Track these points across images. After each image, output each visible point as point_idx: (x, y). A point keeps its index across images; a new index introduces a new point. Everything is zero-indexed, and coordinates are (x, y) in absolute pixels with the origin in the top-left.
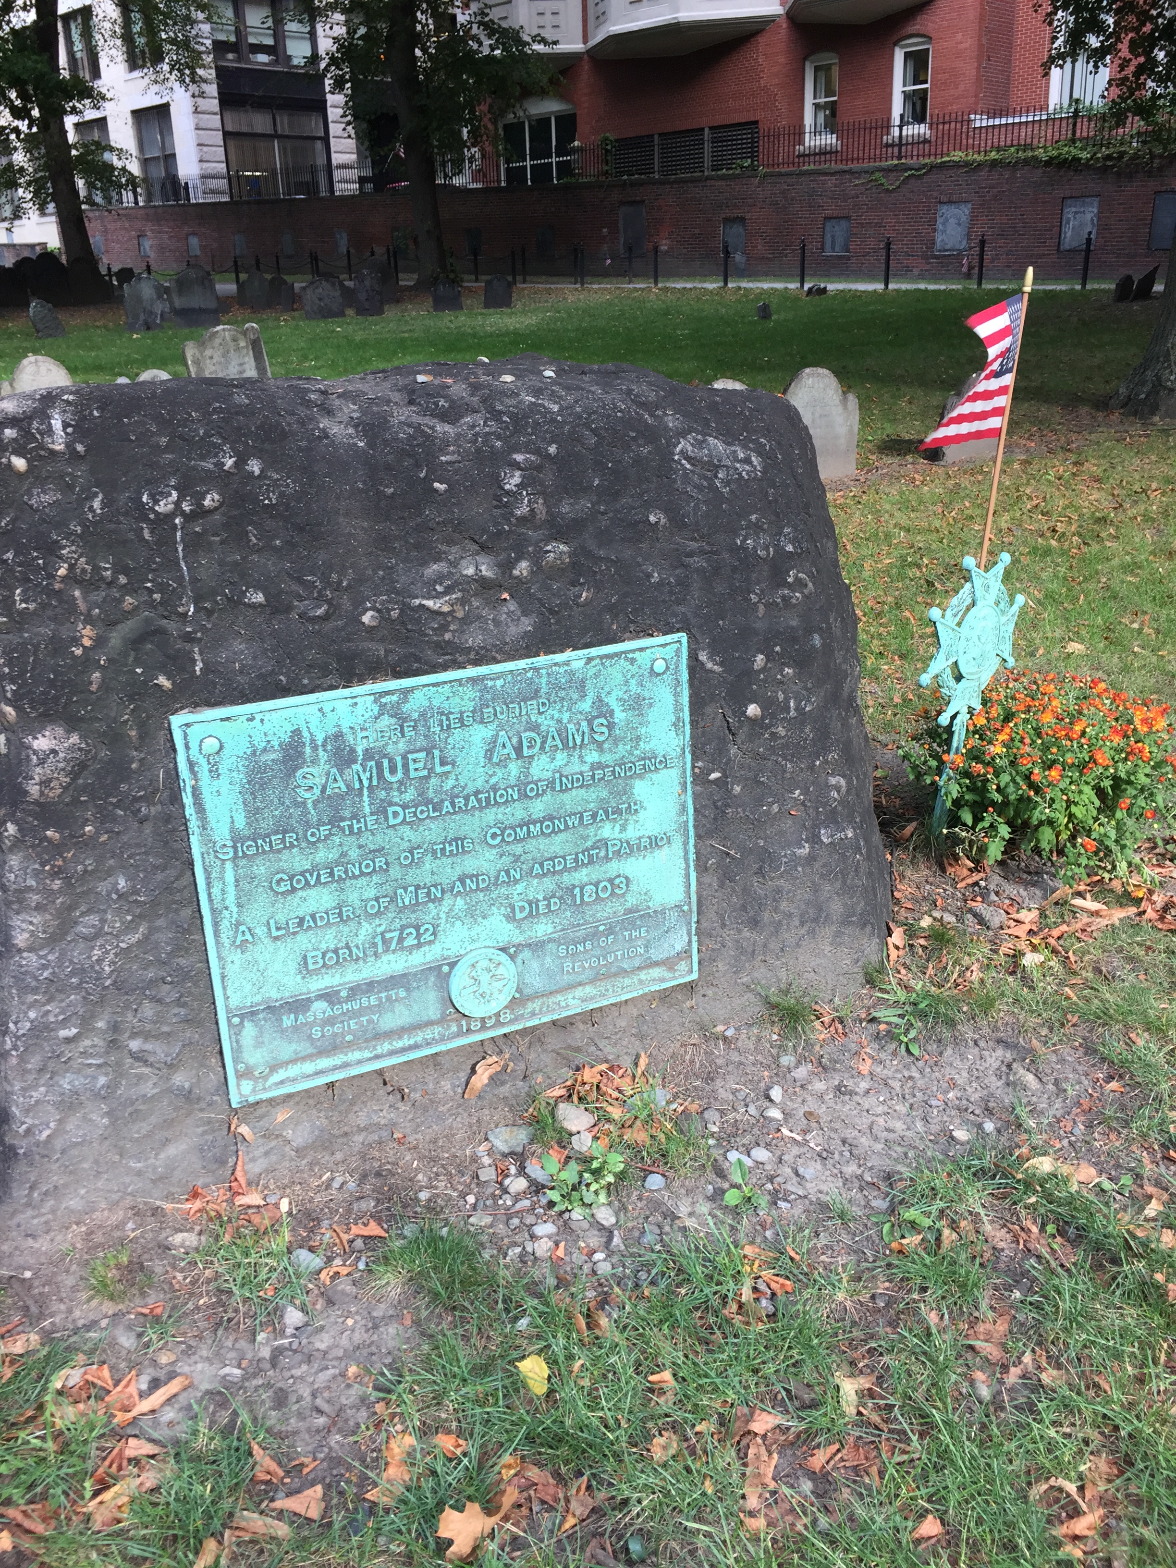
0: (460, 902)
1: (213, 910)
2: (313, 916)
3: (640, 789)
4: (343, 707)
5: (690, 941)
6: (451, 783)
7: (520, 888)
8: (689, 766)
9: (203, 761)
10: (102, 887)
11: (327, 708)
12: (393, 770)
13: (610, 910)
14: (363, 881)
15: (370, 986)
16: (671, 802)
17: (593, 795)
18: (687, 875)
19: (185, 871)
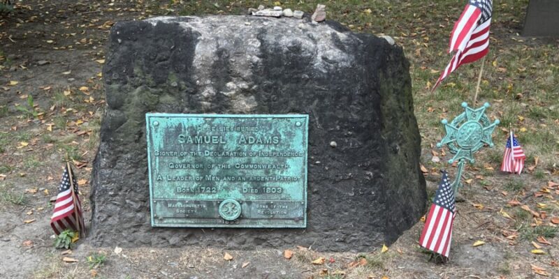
0: (225, 183)
1: (151, 169)
2: (180, 177)
3: (289, 161)
4: (194, 119)
5: (304, 215)
6: (225, 147)
7: (245, 183)
8: (306, 157)
9: (153, 127)
10: (124, 156)
11: (190, 119)
12: (207, 140)
13: (275, 198)
14: (196, 170)
15: (196, 202)
16: (300, 168)
17: (272, 160)
18: (304, 193)
19: (146, 157)
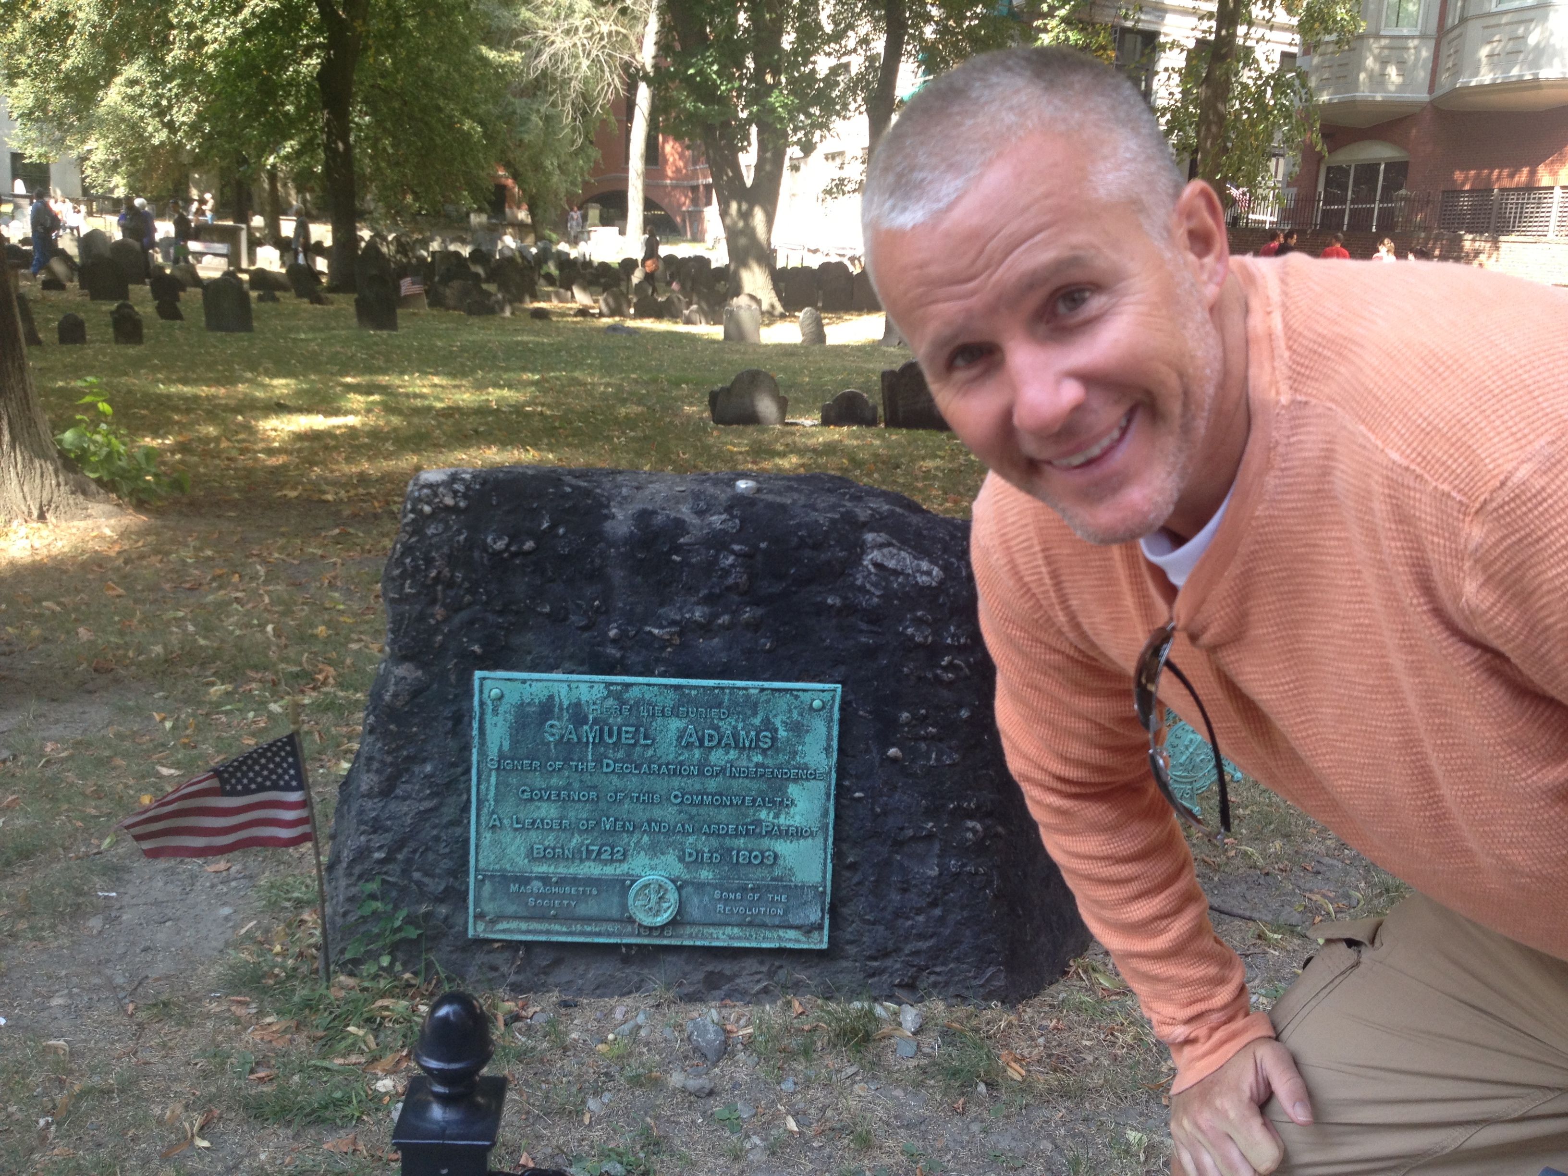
0: (646, 838)
1: (478, 800)
2: (542, 821)
3: (793, 790)
4: (584, 688)
5: (823, 918)
6: (650, 752)
7: (691, 839)
8: (833, 782)
9: (489, 702)
10: (417, 769)
11: (573, 685)
12: (610, 735)
13: (759, 875)
14: (579, 806)
15: (574, 881)
16: (817, 805)
17: (754, 785)
18: (825, 865)
19: (468, 771)
